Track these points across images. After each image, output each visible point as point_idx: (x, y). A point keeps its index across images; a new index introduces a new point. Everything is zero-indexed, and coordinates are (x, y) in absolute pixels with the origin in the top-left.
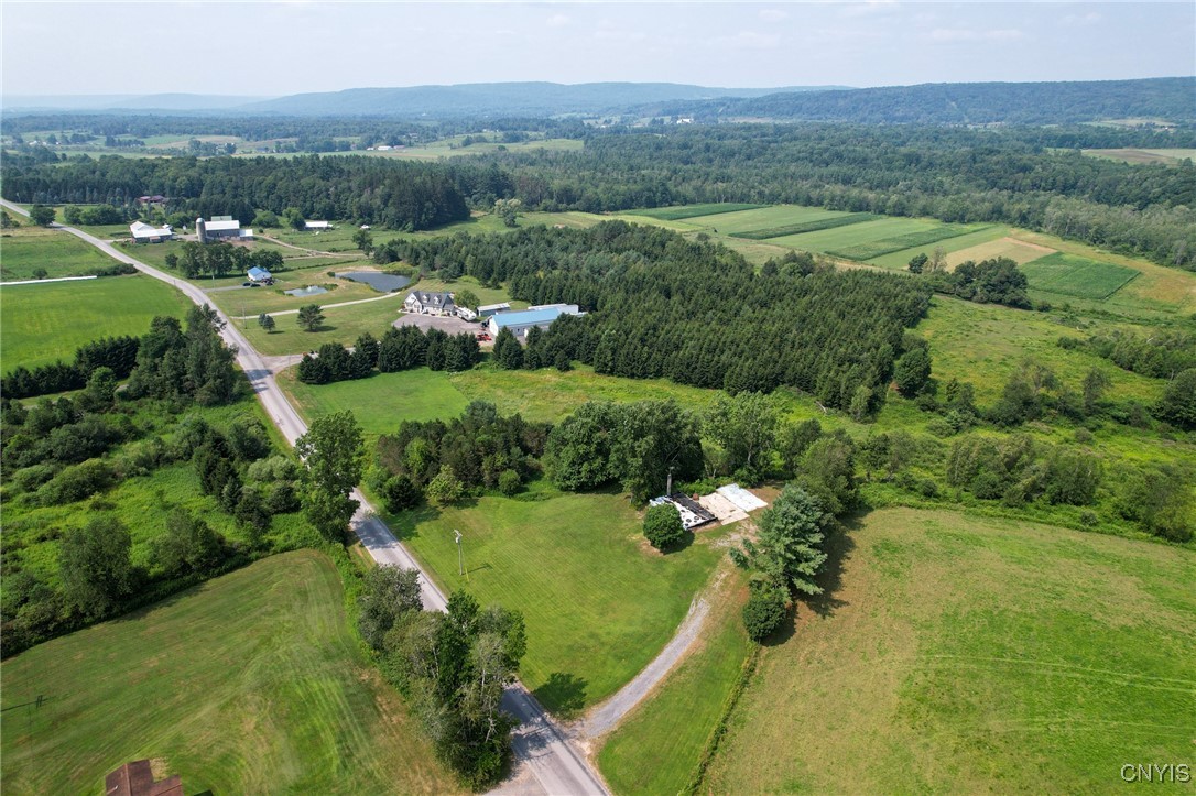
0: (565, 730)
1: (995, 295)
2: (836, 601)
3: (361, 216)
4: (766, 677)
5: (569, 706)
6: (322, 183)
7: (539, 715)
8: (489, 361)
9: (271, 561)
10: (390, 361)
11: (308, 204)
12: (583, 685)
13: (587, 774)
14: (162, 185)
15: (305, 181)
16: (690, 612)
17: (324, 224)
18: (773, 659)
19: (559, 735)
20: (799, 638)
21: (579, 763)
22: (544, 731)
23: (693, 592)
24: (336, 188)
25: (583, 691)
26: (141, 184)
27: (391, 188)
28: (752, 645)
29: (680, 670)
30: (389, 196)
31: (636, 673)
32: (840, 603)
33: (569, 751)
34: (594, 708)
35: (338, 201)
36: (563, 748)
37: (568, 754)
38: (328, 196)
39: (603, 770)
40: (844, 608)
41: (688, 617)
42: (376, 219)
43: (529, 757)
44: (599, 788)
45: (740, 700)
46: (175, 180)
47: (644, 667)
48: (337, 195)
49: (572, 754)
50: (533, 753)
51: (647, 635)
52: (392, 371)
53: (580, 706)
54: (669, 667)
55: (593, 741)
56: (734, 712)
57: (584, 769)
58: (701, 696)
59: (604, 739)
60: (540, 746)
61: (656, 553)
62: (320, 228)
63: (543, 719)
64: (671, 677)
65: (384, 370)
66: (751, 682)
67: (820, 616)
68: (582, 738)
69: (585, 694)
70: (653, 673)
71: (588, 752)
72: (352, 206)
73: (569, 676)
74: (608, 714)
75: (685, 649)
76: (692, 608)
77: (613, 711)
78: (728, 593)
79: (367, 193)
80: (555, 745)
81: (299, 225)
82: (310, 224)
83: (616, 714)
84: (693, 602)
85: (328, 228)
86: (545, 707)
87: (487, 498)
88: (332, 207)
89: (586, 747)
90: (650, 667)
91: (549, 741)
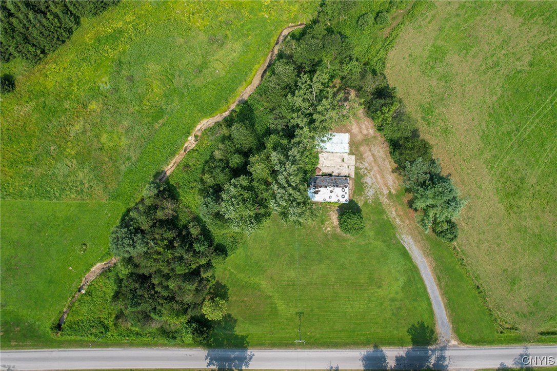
0: (442, 345)
5: (430, 336)
7: (428, 350)
12: (422, 324)
13: (466, 350)
39: (467, 343)
41: (409, 252)
43: (447, 366)
44: (475, 349)
47: (428, 294)
49: (454, 350)
50: (446, 363)
51: (409, 279)
53: (432, 332)
54: (434, 283)
55: (452, 338)
59: (454, 334)
60: (444, 359)
63: (431, 350)
68: (448, 342)
69: (428, 326)
70: (433, 292)
71: (456, 343)
73: (413, 326)
75: (429, 269)
76: (405, 245)
77: (443, 321)
78: (407, 222)
84: (402, 242)
89: (453, 342)
91: (443, 355)
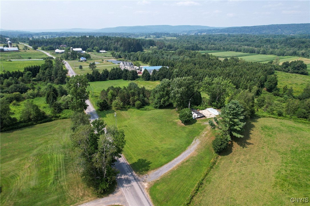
0: (139, 178)
1: (296, 71)
2: (248, 143)
3: (114, 50)
4: (220, 166)
5: (143, 170)
6: (105, 41)
7: (131, 172)
8: (140, 78)
9: (59, 121)
10: (112, 77)
11: (101, 47)
12: (150, 163)
13: (144, 195)
14: (66, 43)
15: (101, 41)
16: (193, 143)
17: (104, 51)
18: (223, 160)
19: (137, 180)
20: (234, 154)
21: (142, 190)
22: (131, 178)
23: (194, 137)
24: (108, 43)
25: (149, 165)
26: (61, 42)
27: (122, 42)
28: (215, 155)
29: (187, 161)
30: (122, 44)
31: (170, 161)
32: (250, 144)
33: (139, 186)
34: (152, 171)
35: (109, 46)
36: (137, 185)
37: (138, 187)
38: (106, 44)
39: (151, 194)
40: (251, 145)
41: (192, 144)
42: (118, 50)
43: (123, 187)
44: (148, 201)
45: (209, 173)
46: (69, 41)
47: (173, 159)
48: (109, 44)
49: (140, 187)
50: (125, 185)
51: (176, 149)
52: (112, 79)
53: (147, 170)
54: (183, 160)
55: (149, 183)
56: (207, 177)
57: (143, 193)
58: (194, 170)
59: (153, 183)
60: (128, 183)
61: (183, 125)
62: (103, 52)
63: (132, 174)
64: (183, 163)
65: (110, 79)
66: (214, 167)
67: (242, 147)
68: (145, 181)
69: (150, 166)
70: (176, 161)
71: (146, 187)
72: (112, 47)
73: (146, 160)
74: (156, 174)
75: (189, 154)
76: (194, 142)
77: (159, 173)
78: (207, 138)
79: (116, 44)
80: (134, 184)
81: (98, 51)
82: (101, 51)
83: (160, 174)
84: (194, 140)
85: (105, 52)
86: (134, 170)
87: (131, 109)
88: (107, 48)
89: (146, 185)
90: (175, 159)
91: (132, 181)
